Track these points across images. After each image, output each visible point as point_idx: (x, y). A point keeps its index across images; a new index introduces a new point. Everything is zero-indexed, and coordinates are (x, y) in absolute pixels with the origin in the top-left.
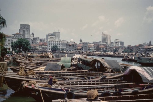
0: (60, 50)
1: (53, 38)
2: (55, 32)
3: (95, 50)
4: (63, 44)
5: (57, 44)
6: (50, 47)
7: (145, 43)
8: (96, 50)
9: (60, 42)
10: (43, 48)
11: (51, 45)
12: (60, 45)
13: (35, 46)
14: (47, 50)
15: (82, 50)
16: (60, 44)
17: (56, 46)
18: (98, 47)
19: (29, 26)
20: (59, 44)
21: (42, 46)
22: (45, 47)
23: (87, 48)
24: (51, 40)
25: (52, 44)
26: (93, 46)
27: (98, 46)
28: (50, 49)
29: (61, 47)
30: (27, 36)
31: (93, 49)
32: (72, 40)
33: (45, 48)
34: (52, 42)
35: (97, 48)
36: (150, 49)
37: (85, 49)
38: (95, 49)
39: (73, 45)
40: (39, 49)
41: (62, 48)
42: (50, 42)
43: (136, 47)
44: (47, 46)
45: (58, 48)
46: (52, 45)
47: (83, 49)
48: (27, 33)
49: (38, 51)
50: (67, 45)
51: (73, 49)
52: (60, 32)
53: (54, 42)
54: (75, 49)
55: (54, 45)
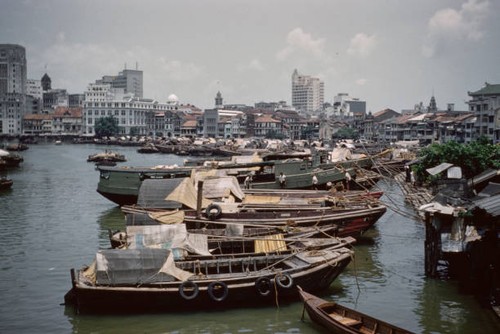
0: (128, 132)
1: (103, 91)
2: (125, 71)
3: (244, 130)
4: (137, 112)
5: (117, 113)
6: (90, 122)
7: (421, 104)
8: (244, 133)
9: (127, 106)
10: (67, 126)
11: (93, 116)
12: (127, 116)
13: (41, 121)
14: (80, 133)
15: (199, 132)
16: (127, 113)
17: (111, 120)
18: (253, 122)
19: (23, 50)
20: (123, 113)
21: (64, 121)
22: (73, 121)
23: (216, 126)
24: (96, 97)
25: (97, 113)
26: (237, 117)
27: (251, 118)
28: (90, 128)
29: (127, 122)
30: (12, 84)
31: (236, 127)
32: (173, 97)
33: (74, 127)
34: (97, 104)
35: (247, 124)
36: (415, 125)
37: (209, 128)
38: (241, 129)
39: (169, 114)
40: (53, 129)
41: (133, 125)
42: (90, 104)
43: (373, 117)
44: (79, 121)
45: (120, 125)
46: (100, 116)
47: (201, 129)
48: (12, 73)
49: (49, 137)
50: (151, 115)
51: (170, 127)
52: (141, 72)
53: (103, 104)
54: (177, 130)
55: (107, 115)
